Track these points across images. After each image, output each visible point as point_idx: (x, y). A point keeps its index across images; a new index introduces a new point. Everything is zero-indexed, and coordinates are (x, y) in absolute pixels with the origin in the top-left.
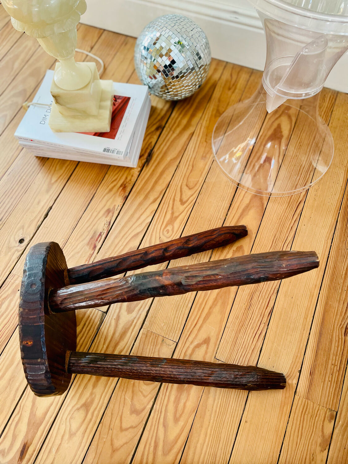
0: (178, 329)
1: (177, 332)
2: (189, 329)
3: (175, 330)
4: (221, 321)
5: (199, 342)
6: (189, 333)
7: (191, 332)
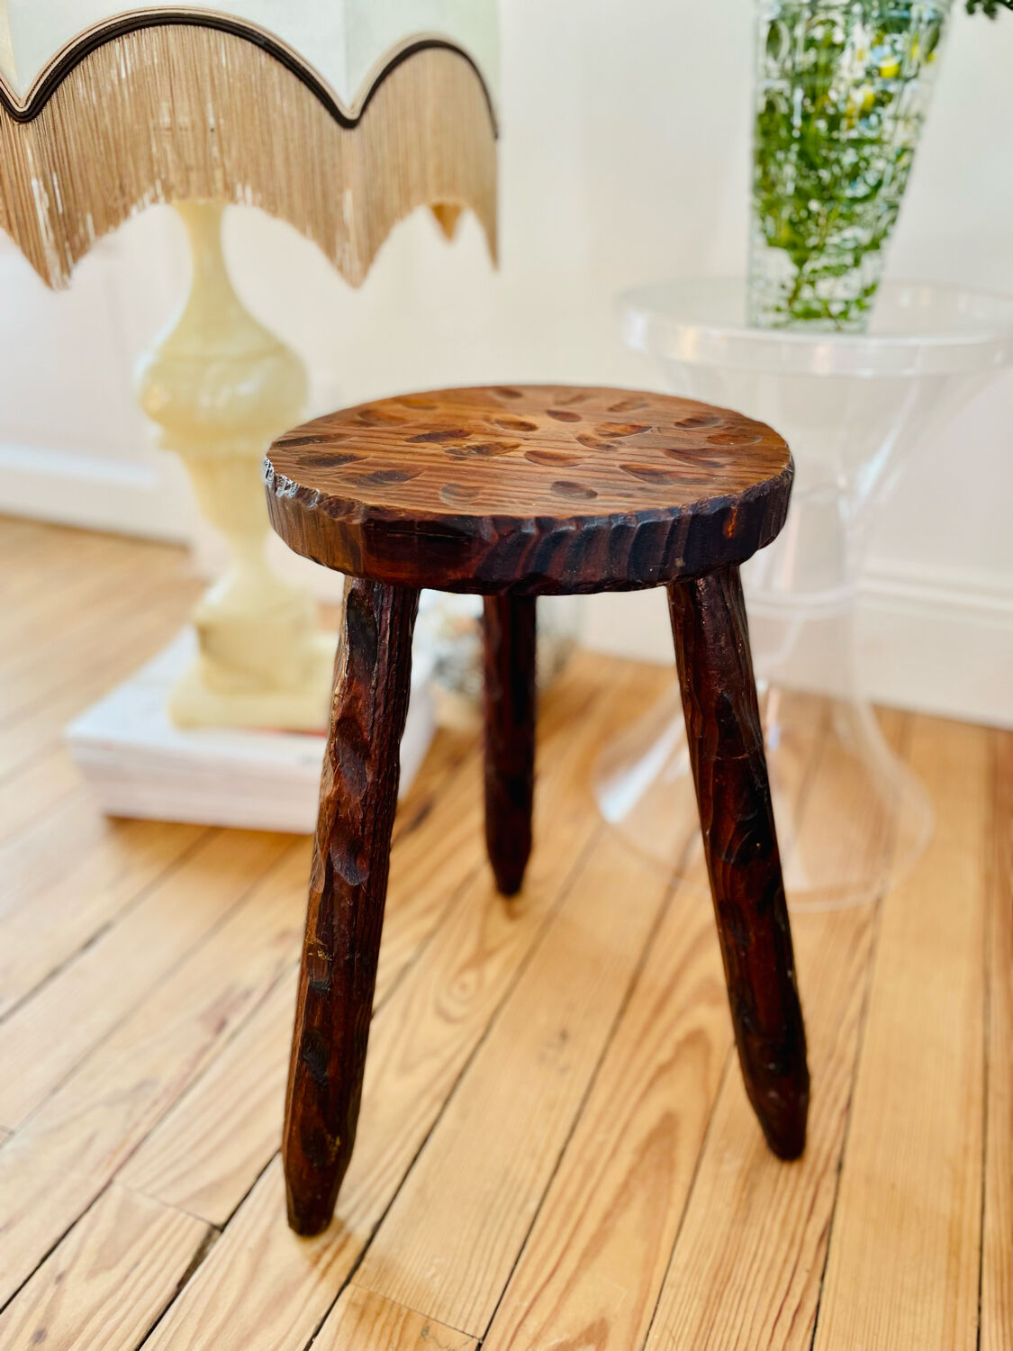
0: (486, 1289)
1: (482, 1299)
2: (529, 1288)
3: (474, 1294)
4: (649, 1264)
5: (566, 1337)
6: (526, 1304)
7: (535, 1299)
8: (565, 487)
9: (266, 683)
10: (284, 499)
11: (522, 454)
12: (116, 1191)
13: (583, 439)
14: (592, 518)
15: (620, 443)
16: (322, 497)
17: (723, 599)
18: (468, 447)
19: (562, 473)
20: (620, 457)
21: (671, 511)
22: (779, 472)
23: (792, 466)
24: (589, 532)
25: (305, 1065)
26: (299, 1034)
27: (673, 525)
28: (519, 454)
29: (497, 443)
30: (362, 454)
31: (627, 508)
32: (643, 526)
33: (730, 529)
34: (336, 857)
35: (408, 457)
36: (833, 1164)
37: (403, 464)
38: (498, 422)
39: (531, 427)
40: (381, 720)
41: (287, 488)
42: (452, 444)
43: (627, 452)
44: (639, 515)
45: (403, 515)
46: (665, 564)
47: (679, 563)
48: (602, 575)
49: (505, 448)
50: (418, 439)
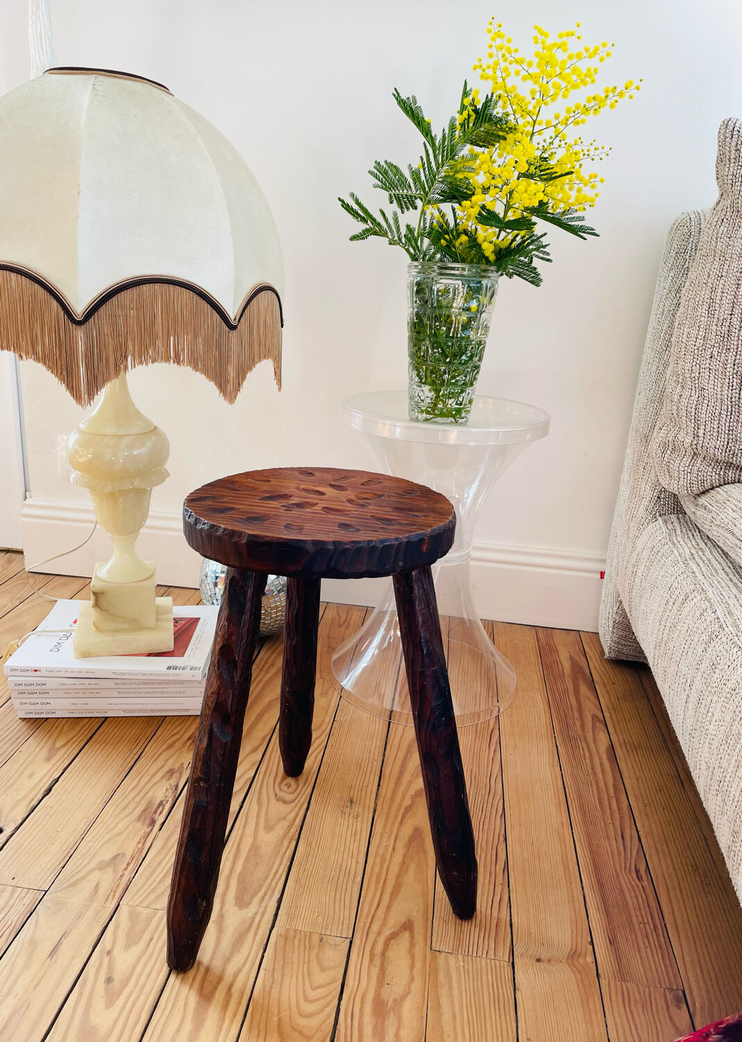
0: (347, 917)
2: (368, 913)
3: (341, 920)
5: (393, 930)
6: (369, 920)
7: (373, 917)
8: (344, 526)
9: (136, 626)
10: (201, 530)
11: (320, 508)
12: (124, 908)
13: (350, 501)
14: (360, 542)
15: (370, 504)
16: (225, 530)
17: (422, 583)
18: (292, 504)
19: (342, 519)
20: (370, 511)
21: (397, 539)
22: (447, 521)
23: (455, 517)
24: (358, 548)
25: (188, 854)
26: (186, 834)
27: (398, 547)
28: (318, 508)
29: (307, 502)
30: (238, 506)
31: (377, 537)
32: (384, 546)
33: (424, 548)
34: (214, 725)
35: (262, 508)
36: (502, 838)
37: (261, 513)
38: (304, 490)
39: (323, 494)
40: (244, 646)
41: (204, 524)
42: (284, 502)
43: (372, 509)
44: (382, 541)
45: (268, 539)
46: (394, 564)
47: (401, 564)
48: (364, 569)
49: (311, 505)
50: (264, 499)
